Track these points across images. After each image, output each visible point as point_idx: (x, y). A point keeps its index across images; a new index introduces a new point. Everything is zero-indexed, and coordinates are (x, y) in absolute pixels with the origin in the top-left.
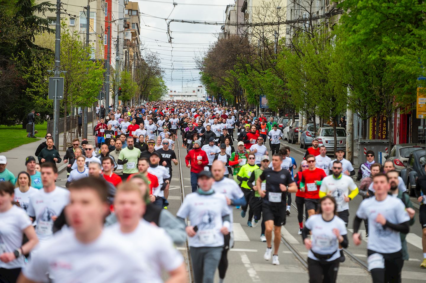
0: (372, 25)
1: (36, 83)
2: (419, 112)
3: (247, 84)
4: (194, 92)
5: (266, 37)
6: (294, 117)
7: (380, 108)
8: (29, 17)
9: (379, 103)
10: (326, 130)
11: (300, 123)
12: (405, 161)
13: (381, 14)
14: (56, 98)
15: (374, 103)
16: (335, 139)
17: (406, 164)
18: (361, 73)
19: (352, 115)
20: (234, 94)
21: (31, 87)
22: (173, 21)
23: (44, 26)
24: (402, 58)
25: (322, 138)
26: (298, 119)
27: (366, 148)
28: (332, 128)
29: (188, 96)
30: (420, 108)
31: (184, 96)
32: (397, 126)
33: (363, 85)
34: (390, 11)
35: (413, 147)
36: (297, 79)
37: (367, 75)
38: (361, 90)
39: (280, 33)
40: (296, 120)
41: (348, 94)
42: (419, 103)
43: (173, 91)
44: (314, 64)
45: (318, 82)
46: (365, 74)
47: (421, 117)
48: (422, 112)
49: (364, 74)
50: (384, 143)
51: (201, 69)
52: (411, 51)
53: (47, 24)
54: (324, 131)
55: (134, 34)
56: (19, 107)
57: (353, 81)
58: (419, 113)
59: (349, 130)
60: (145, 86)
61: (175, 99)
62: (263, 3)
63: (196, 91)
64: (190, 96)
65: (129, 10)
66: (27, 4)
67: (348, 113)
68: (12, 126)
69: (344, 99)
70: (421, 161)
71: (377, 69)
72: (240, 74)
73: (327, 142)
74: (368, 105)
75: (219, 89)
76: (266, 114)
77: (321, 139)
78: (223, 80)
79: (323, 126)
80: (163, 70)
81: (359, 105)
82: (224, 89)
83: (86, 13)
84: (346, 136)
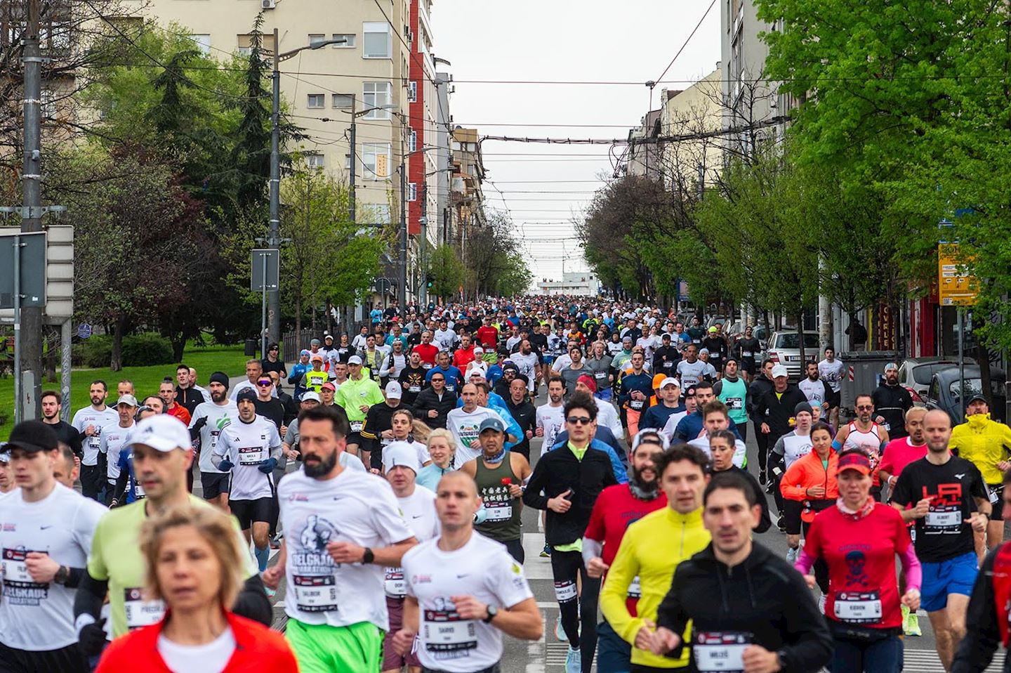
0: (844, 121)
1: (243, 263)
2: (943, 292)
3: (655, 260)
4: (583, 280)
5: (683, 174)
6: (733, 316)
7: (877, 290)
8: (258, 152)
9: (876, 282)
10: (786, 337)
11: (742, 325)
12: (923, 392)
13: (863, 100)
14: (264, 289)
15: (867, 282)
16: (802, 353)
17: (924, 397)
18: (841, 226)
19: (830, 306)
20: (638, 280)
21: (235, 271)
22: (488, 138)
23: (285, 166)
24: (904, 184)
25: (778, 351)
26: (740, 318)
27: (852, 367)
28: (796, 332)
29: (574, 288)
30: (945, 286)
31: (567, 288)
32: (916, 326)
33: (844, 247)
34: (881, 94)
35: (939, 363)
36: (732, 245)
37: (852, 228)
38: (842, 257)
39: (707, 166)
40: (736, 321)
41: (820, 266)
42: (944, 276)
43: (548, 281)
44: (758, 215)
45: (766, 247)
46: (848, 226)
47: (948, 302)
48: (949, 292)
49: (847, 228)
50: (885, 356)
51: (581, 237)
52: (921, 169)
53: (289, 164)
54: (781, 338)
55: (469, 183)
56: (241, 311)
57: (827, 240)
58: (945, 295)
59: (825, 335)
60: (488, 270)
61: (552, 293)
62: (674, 113)
63: (587, 278)
64: (578, 288)
65: (462, 143)
66: (256, 129)
67: (822, 302)
68: (232, 346)
69: (813, 277)
70: (952, 390)
71: (870, 218)
72: (643, 242)
73: (787, 358)
74: (856, 285)
75: (614, 272)
76: (689, 312)
77: (776, 354)
78: (618, 256)
79: (780, 330)
80: (518, 242)
81: (839, 287)
82: (621, 271)
83: (349, 137)
84: (818, 347)
